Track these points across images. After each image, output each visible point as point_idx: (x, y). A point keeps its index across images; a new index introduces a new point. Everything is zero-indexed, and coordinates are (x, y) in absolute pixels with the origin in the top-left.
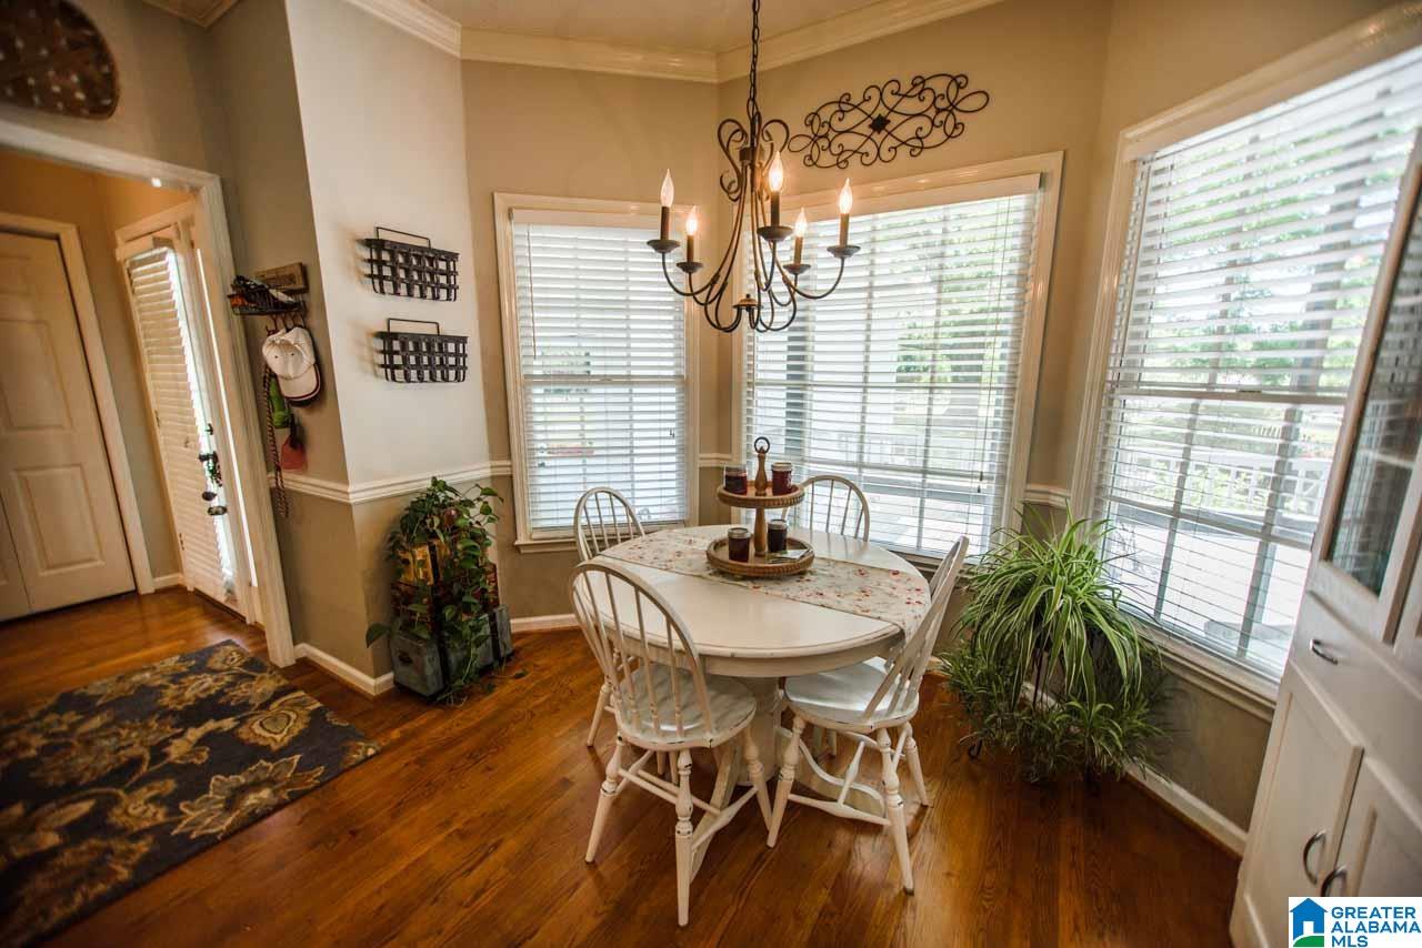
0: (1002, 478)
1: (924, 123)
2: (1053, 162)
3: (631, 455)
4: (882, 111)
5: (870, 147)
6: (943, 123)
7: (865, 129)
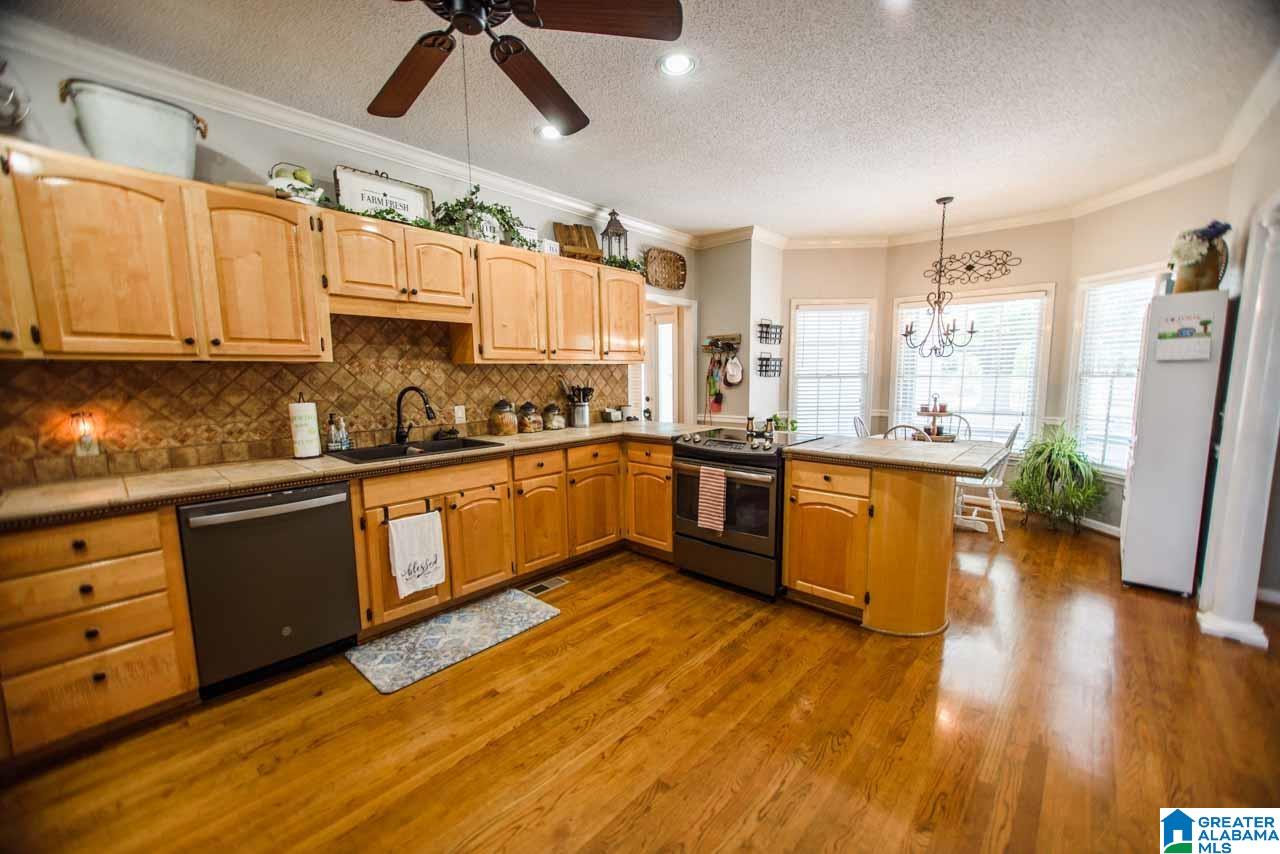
0: (1033, 415)
1: (992, 268)
2: (1051, 287)
3: (839, 410)
4: (971, 263)
5: (965, 276)
6: (1001, 269)
7: (963, 269)
